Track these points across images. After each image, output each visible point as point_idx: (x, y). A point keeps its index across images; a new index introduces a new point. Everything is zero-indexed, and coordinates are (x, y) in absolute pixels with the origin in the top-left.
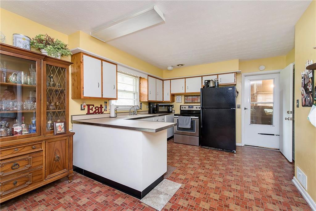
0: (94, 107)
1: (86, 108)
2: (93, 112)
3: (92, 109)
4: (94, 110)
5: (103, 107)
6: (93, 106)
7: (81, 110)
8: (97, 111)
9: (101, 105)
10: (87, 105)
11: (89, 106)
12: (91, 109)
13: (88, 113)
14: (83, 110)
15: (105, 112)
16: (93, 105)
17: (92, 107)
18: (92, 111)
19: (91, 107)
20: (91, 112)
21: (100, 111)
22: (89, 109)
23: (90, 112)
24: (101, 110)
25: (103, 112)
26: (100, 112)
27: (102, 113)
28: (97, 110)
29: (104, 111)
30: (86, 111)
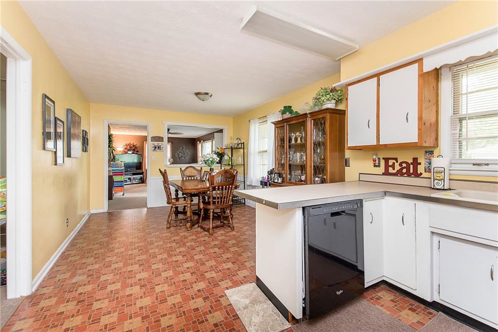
0: (397, 162)
1: (383, 163)
2: (395, 171)
3: (393, 166)
4: (397, 167)
5: (420, 164)
6: (395, 161)
7: (374, 166)
8: (404, 171)
9: (415, 159)
10: (383, 159)
11: (387, 160)
12: (391, 166)
13: (386, 173)
14: (377, 166)
15: (425, 175)
16: (396, 159)
17: (394, 163)
18: (394, 169)
19: (391, 162)
20: (391, 170)
21: (411, 171)
22: (387, 166)
23: (390, 172)
24: (415, 169)
25: (421, 174)
26: (412, 174)
27: (417, 175)
28: (404, 168)
29: (425, 172)
30: (382, 169)
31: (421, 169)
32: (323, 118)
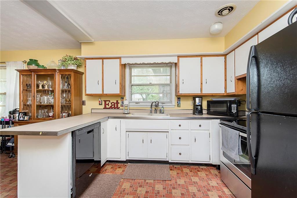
1: (103, 103)
2: (109, 107)
4: (110, 105)
5: (119, 103)
7: (99, 105)
8: (113, 106)
9: (117, 101)
10: (104, 101)
11: (105, 101)
12: (107, 104)
13: (105, 108)
14: (101, 105)
15: (121, 108)
16: (109, 101)
17: (109, 103)
18: (108, 106)
20: (107, 106)
21: (116, 107)
22: (105, 104)
24: (117, 105)
25: (119, 107)
29: (121, 106)
30: (103, 106)
31: (119, 105)
32: (69, 75)
